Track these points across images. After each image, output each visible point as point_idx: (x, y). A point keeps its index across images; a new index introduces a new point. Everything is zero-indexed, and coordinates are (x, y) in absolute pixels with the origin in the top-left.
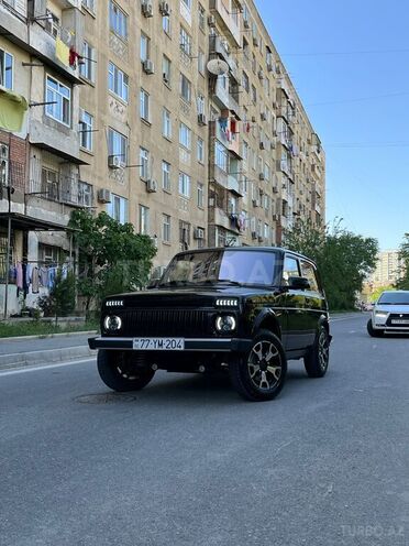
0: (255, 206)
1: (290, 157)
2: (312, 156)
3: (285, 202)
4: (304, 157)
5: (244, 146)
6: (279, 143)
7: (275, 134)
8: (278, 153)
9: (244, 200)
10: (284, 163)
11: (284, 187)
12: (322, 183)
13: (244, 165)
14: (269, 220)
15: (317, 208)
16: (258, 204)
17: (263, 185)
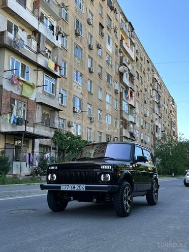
0: (142, 128)
1: (159, 107)
2: (170, 106)
3: (157, 126)
4: (166, 107)
5: (137, 102)
6: (154, 101)
7: (152, 97)
8: (154, 105)
9: (137, 125)
10: (156, 109)
11: (156, 119)
12: (176, 117)
13: (137, 110)
14: (150, 134)
15: (173, 129)
16: (144, 127)
17: (146, 119)
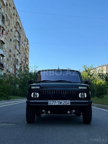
0: (8, 60)
1: (19, 45)
2: (26, 46)
3: (17, 60)
4: (23, 45)
5: (5, 39)
6: (16, 40)
7: (15, 37)
8: (16, 43)
9: (5, 58)
10: (18, 46)
11: (17, 55)
12: (28, 55)
13: (5, 46)
14: (12, 66)
15: (27, 63)
16: (9, 60)
17: (11, 53)
